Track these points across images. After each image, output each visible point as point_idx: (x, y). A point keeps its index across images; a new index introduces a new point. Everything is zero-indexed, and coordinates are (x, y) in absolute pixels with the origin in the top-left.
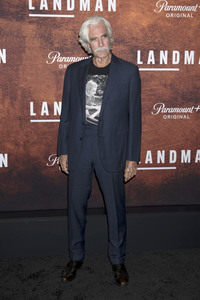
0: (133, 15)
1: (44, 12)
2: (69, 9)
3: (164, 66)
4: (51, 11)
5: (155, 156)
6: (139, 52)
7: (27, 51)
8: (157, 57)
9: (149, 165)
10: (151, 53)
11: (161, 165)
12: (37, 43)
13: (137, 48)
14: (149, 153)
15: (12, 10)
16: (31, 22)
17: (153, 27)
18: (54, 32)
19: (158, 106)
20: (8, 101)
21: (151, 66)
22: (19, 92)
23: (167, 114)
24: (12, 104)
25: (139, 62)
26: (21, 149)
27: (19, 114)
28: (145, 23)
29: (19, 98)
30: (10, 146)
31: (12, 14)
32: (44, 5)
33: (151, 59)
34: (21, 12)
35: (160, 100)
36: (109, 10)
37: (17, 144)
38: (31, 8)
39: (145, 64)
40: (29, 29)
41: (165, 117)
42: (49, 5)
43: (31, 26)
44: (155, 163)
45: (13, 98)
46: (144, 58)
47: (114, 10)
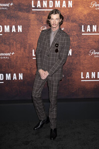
0: (80, 9)
1: (39, 8)
2: (50, 7)
3: (94, 32)
4: (42, 8)
5: (90, 75)
6: (83, 26)
7: (31, 26)
8: (91, 28)
9: (88, 79)
10: (89, 26)
11: (93, 79)
12: (36, 22)
13: (82, 24)
14: (88, 73)
15: (25, 8)
16: (33, 13)
17: (89, 14)
18: (43, 18)
19: (92, 51)
20: (22, 49)
21: (89, 32)
22: (28, 45)
23: (96, 55)
24: (25, 51)
25: (83, 31)
26: (29, 71)
27: (28, 55)
28: (85, 12)
29: (28, 48)
30: (23, 70)
31: (24, 9)
32: (39, 5)
33: (89, 29)
34: (28, 9)
35: (93, 48)
36: (69, 7)
37: (27, 69)
38: (33, 6)
39: (86, 32)
40: (32, 16)
41: (95, 56)
42: (41, 5)
43: (33, 15)
44: (90, 78)
45: (25, 48)
46: (85, 29)
47: (71, 7)
